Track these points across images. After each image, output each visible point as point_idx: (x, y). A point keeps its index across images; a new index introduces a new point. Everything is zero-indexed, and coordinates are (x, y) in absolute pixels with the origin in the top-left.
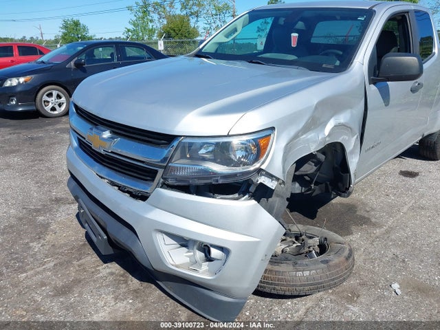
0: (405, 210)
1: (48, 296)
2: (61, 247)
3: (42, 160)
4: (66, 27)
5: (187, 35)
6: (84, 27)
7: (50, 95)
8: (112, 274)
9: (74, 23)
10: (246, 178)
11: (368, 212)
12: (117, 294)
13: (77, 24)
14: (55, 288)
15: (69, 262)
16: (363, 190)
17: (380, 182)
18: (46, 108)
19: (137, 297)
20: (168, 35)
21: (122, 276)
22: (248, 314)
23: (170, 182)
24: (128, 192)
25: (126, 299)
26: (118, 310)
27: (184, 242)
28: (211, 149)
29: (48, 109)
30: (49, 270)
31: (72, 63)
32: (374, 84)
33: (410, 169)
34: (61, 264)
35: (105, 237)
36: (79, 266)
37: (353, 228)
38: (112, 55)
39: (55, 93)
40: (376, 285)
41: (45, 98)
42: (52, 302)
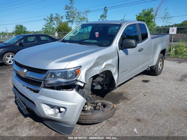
0: (141, 94)
1: (4, 130)
2: (10, 114)
3: (4, 82)
4: (17, 28)
5: (67, 30)
6: (25, 27)
7: (9, 56)
8: (29, 122)
9: (20, 26)
10: (73, 83)
11: (127, 95)
12: (30, 128)
13: (22, 26)
14: (7, 128)
15: (13, 119)
16: (127, 88)
17: (134, 84)
18: (7, 62)
19: (38, 129)
20: (59, 30)
21: (33, 122)
22: (77, 132)
23: (46, 86)
24: (33, 90)
25: (33, 130)
26: (30, 133)
27: (52, 107)
28: (60, 74)
29: (8, 62)
30: (5, 122)
31: (18, 43)
32: (122, 50)
33: (147, 79)
34: (10, 120)
35: (25, 107)
36: (17, 120)
37: (120, 101)
38: (35, 39)
39: (11, 56)
40: (124, 120)
41: (7, 58)
42: (5, 132)
